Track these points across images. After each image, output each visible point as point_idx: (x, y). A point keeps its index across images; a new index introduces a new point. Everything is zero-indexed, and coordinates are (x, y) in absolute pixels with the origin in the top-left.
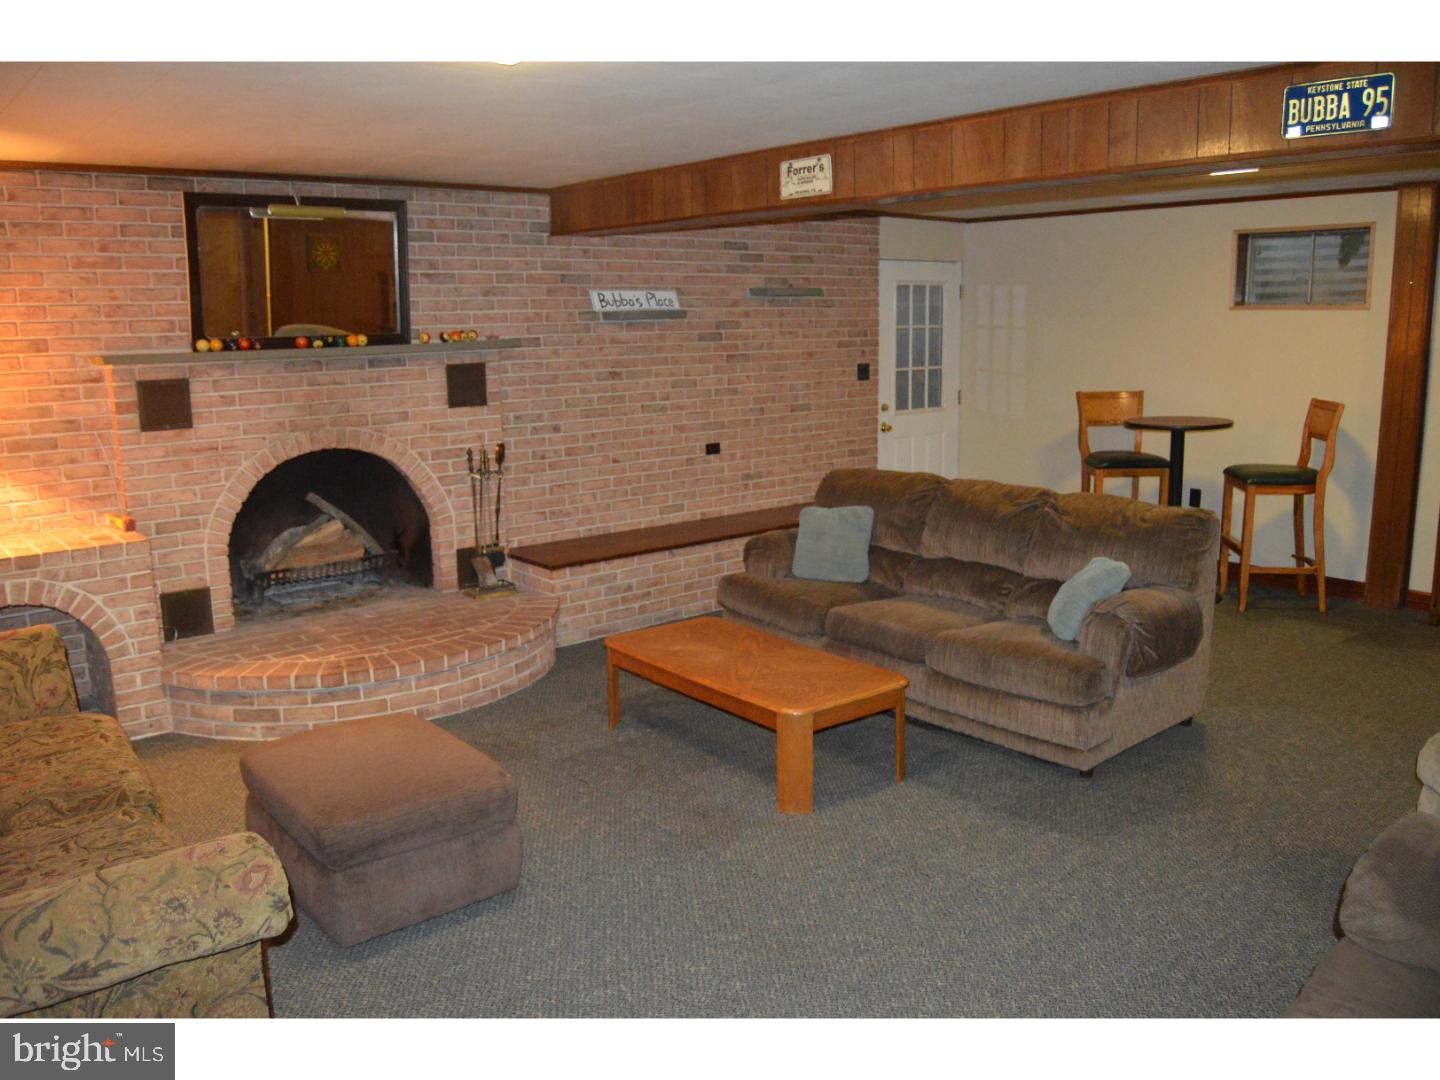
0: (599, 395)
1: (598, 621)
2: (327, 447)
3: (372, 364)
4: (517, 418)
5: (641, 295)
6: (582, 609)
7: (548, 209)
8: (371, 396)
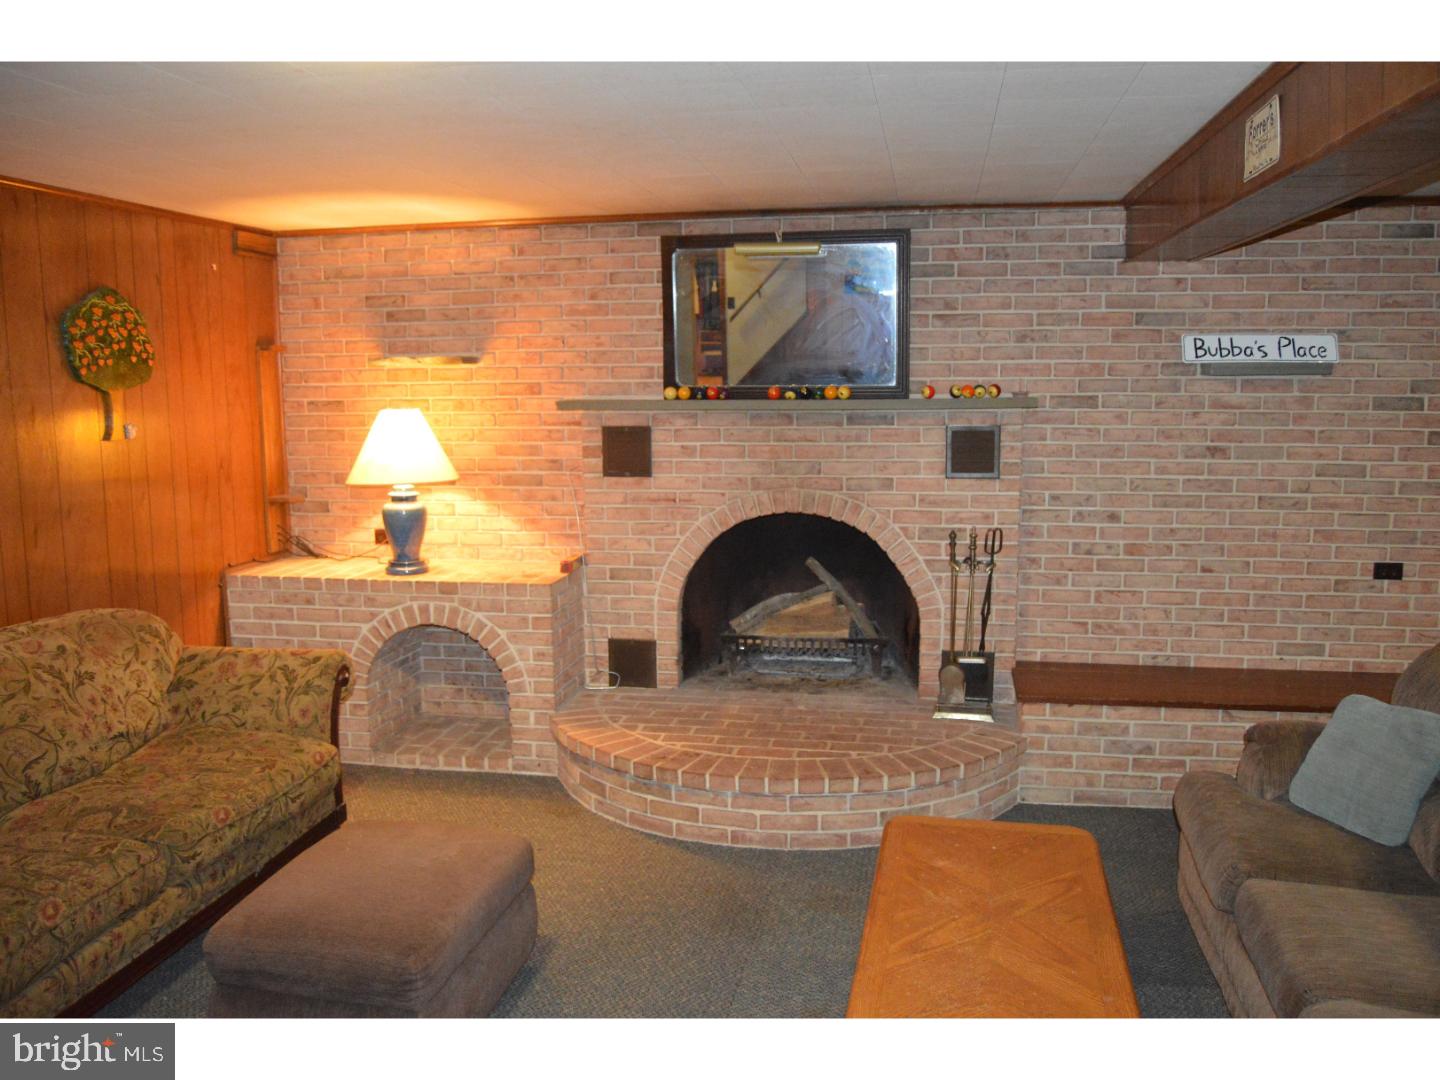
0: (1187, 477)
1: (1090, 783)
2: (790, 511)
3: (851, 420)
4: (1055, 498)
5: (1270, 342)
6: (1067, 762)
7: (1122, 227)
8: (848, 457)
